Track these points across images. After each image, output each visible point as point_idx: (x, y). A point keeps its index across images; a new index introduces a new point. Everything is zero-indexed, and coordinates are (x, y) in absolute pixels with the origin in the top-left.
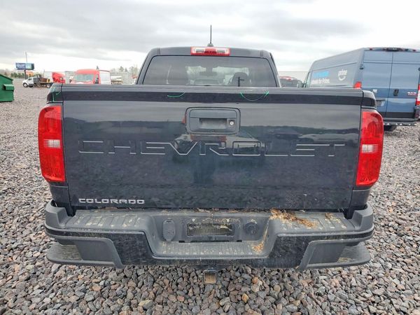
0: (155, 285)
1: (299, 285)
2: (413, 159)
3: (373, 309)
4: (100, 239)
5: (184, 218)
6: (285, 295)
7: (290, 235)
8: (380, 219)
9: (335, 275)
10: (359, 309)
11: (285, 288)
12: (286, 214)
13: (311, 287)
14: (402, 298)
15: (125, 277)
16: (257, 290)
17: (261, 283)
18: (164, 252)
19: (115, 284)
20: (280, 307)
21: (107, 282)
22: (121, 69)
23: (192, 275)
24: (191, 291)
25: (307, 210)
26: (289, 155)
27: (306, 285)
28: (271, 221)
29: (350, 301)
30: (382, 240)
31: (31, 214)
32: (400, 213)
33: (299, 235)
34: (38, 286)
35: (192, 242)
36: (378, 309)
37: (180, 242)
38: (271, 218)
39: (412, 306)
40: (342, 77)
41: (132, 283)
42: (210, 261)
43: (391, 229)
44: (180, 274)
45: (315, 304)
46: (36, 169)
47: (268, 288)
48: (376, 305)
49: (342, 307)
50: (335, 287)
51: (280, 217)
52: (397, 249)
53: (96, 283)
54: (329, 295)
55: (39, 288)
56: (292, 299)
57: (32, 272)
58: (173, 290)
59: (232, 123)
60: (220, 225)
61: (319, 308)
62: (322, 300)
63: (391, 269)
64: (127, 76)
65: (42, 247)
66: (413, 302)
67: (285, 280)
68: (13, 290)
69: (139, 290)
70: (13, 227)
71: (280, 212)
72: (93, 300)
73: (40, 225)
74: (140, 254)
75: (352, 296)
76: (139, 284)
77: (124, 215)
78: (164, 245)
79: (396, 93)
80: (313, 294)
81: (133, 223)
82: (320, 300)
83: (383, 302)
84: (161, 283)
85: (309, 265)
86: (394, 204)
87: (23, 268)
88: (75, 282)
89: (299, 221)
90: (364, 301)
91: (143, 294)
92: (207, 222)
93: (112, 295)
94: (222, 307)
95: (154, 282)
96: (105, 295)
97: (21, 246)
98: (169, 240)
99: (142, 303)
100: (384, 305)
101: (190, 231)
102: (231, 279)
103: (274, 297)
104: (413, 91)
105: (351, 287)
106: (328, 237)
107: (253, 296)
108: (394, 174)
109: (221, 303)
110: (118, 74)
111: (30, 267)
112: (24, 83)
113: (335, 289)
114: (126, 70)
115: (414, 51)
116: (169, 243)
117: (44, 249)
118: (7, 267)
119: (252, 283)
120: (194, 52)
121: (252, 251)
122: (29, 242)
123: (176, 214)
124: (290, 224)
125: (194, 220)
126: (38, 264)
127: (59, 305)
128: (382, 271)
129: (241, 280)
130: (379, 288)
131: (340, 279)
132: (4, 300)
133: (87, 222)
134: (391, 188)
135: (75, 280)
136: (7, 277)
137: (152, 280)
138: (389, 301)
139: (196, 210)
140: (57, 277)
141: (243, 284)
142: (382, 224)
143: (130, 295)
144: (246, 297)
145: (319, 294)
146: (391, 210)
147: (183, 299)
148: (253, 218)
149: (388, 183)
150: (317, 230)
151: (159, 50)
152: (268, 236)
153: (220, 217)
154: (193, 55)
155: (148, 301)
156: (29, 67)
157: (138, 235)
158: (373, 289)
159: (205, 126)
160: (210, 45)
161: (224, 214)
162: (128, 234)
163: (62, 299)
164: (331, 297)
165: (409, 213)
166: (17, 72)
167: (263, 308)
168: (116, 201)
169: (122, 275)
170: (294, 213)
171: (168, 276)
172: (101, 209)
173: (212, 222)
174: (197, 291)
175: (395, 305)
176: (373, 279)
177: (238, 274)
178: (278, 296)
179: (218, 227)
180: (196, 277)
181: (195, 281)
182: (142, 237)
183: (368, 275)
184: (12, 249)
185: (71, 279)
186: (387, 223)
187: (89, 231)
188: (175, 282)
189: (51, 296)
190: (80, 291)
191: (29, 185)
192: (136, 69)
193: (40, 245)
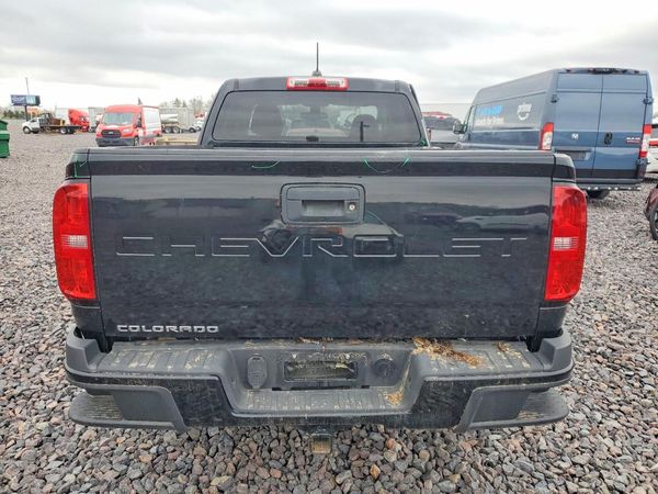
0: (236, 452)
1: (458, 450)
2: (635, 243)
3: (572, 487)
4: (150, 388)
5: (279, 352)
6: (437, 466)
7: (444, 379)
8: (583, 342)
9: (513, 433)
10: (551, 486)
11: (436, 455)
12: (437, 346)
13: (476, 452)
14: (617, 469)
15: (190, 439)
16: (393, 458)
17: (399, 447)
18: (250, 407)
19: (174, 451)
20: (429, 484)
21: (161, 448)
22: (177, 102)
23: (292, 436)
24: (291, 460)
25: (470, 339)
26: (441, 255)
27: (469, 449)
28: (413, 356)
29: (537, 475)
30: (586, 377)
31: (42, 341)
32: (614, 332)
33: (456, 379)
34: (55, 456)
35: (293, 389)
36: (581, 487)
37: (274, 389)
38: (415, 352)
39: (632, 480)
40: (523, 114)
41: (200, 450)
42: (321, 419)
43: (600, 358)
44: (274, 435)
45: (483, 479)
46: (47, 267)
47: (410, 456)
48: (577, 479)
49: (525, 484)
50: (515, 452)
51: (428, 350)
52: (610, 391)
53: (145, 449)
54: (504, 466)
55: (57, 459)
56: (447, 472)
57: (46, 433)
58: (264, 459)
59: (352, 207)
60: (335, 363)
61: (489, 487)
62: (494, 473)
63: (601, 423)
64: (185, 114)
65: (59, 393)
66: (635, 474)
67: (436, 442)
68: (18, 463)
69: (211, 461)
70: (15, 362)
71: (427, 341)
72: (141, 478)
73: (56, 357)
74: (213, 407)
75: (540, 466)
76: (212, 451)
77: (187, 350)
78: (249, 394)
79: (608, 139)
80: (479, 464)
81: (200, 363)
82: (491, 474)
83: (589, 476)
84: (245, 448)
85: (472, 425)
86: (605, 318)
87: (31, 426)
88: (113, 449)
89: (456, 356)
90: (559, 474)
91: (218, 466)
92: (316, 359)
93: (170, 469)
94: (340, 485)
95: (234, 447)
96: (159, 469)
97: (27, 392)
98: (256, 387)
99: (216, 481)
100: (589, 480)
101: (289, 372)
102: (353, 442)
103: (420, 469)
104: (635, 135)
105: (539, 452)
106: (503, 382)
107: (386, 468)
108: (605, 270)
109: (338, 480)
110: (171, 111)
111: (43, 425)
112: (25, 127)
113: (514, 456)
114: (184, 105)
115: (636, 72)
116: (257, 391)
117: (63, 396)
118: (7, 426)
119: (386, 447)
120: (292, 84)
121: (385, 402)
122: (40, 385)
123: (267, 347)
124: (444, 361)
125: (294, 356)
126: (54, 420)
127: (88, 486)
128: (586, 426)
129: (368, 444)
130: (582, 453)
131: (522, 439)
132: (4, 478)
133: (131, 361)
134: (601, 291)
135: (112, 445)
136: (7, 442)
137: (231, 444)
138: (597, 474)
139: (298, 341)
140: (84, 441)
141: (371, 448)
142: (587, 350)
143: (197, 468)
144: (376, 470)
145: (490, 464)
146: (601, 327)
147: (278, 474)
148: (386, 352)
149: (596, 284)
150: (486, 371)
151: (237, 83)
152: (409, 379)
153: (335, 351)
154: (290, 90)
155: (225, 478)
156: (32, 101)
157: (208, 380)
158: (573, 454)
159: (310, 212)
160: (317, 73)
161: (341, 346)
162: (194, 380)
163: (93, 476)
164: (508, 468)
165: (628, 332)
166: (13, 109)
167: (403, 487)
168: (174, 328)
169: (185, 436)
170: (450, 344)
171: (255, 437)
172: (151, 339)
173: (323, 359)
174: (300, 461)
175: (606, 480)
176: (572, 438)
177: (363, 433)
178: (426, 467)
179: (332, 366)
180: (298, 439)
181: (298, 445)
182: (216, 384)
183: (565, 432)
184: (13, 397)
185: (106, 444)
186: (593, 348)
187: (134, 376)
188: (267, 447)
189: (75, 472)
190: (121, 463)
191: (37, 293)
192: (200, 103)
193: (56, 390)
